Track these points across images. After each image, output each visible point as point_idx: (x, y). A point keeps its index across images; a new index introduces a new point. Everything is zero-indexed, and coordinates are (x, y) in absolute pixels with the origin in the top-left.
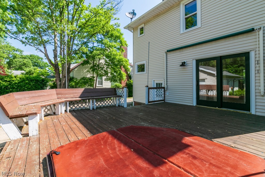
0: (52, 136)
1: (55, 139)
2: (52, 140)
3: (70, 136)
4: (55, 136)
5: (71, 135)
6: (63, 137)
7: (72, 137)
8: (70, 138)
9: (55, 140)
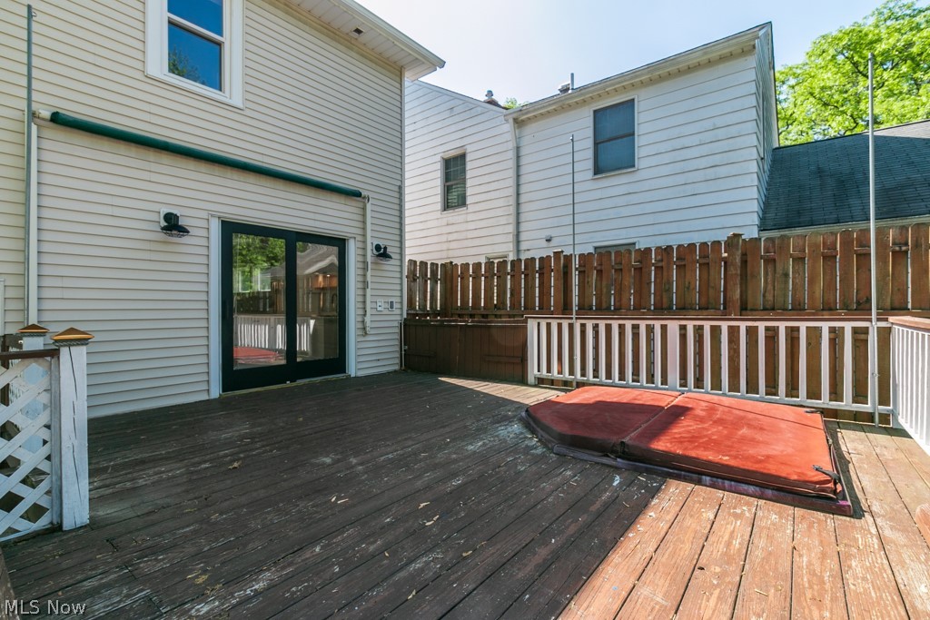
0: (828, 597)
1: (810, 563)
2: (831, 570)
3: (736, 543)
4: (811, 587)
5: (729, 544)
6: (770, 553)
7: (733, 531)
8: (742, 536)
9: (814, 561)
